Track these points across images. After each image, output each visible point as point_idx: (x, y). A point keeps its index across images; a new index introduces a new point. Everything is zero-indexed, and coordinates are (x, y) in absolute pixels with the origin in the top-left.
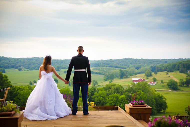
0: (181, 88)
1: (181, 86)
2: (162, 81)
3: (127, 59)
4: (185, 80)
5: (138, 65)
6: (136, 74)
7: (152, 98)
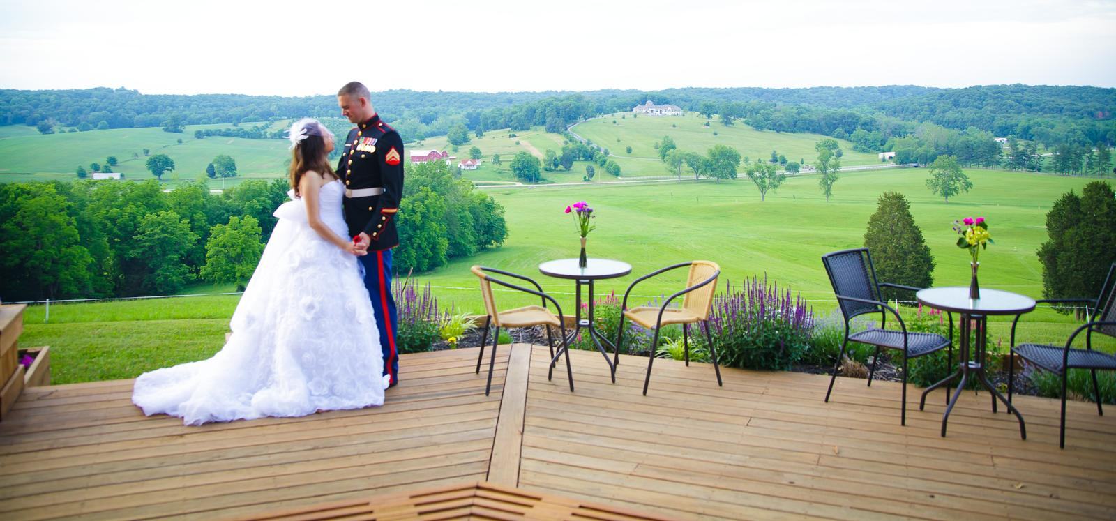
0: (550, 176)
1: (550, 170)
2: (497, 157)
3: (396, 93)
4: (559, 154)
5: (428, 110)
6: (422, 138)
7: (464, 210)
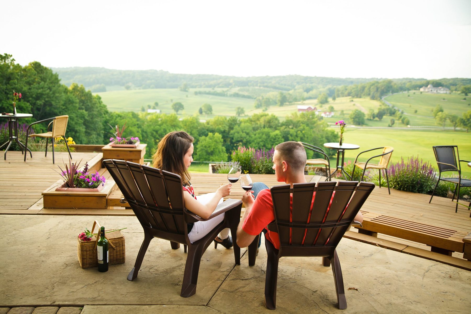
0: (370, 123)
1: (370, 120)
2: (342, 111)
3: (292, 76)
4: (376, 111)
5: (309, 85)
6: (304, 99)
7: (322, 137)
